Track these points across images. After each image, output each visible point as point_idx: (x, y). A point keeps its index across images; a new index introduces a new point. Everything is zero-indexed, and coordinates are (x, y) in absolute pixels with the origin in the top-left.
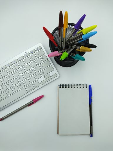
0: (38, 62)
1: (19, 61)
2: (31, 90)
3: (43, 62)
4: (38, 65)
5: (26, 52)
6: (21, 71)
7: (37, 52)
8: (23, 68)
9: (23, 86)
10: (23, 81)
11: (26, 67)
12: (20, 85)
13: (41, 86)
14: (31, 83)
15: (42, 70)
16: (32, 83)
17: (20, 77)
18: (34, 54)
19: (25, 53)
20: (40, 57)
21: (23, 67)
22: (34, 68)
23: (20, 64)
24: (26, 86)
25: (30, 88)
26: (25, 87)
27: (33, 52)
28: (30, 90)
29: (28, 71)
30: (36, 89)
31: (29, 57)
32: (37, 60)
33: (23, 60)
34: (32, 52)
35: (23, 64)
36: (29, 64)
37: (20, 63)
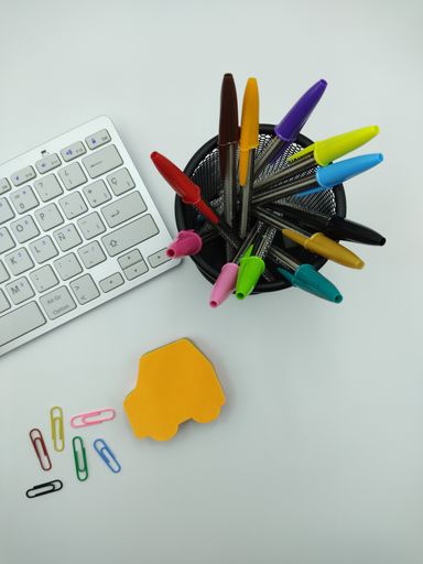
0: (91, 196)
1: (14, 189)
2: (59, 313)
3: (115, 198)
4: (91, 210)
5: (43, 152)
6: (20, 229)
7: (89, 152)
8: (29, 219)
9: (25, 292)
10: (26, 274)
11: (42, 216)
12: (16, 290)
13: (105, 297)
14: (62, 283)
15: (109, 230)
16: (67, 283)
17: (15, 255)
18: (79, 160)
19: (40, 157)
20: (104, 177)
21: (31, 212)
22: (74, 221)
23: (18, 202)
24: (38, 295)
25: (57, 305)
26: (36, 298)
27: (75, 154)
28: (58, 311)
29: (50, 233)
30: (81, 309)
31: (55, 171)
32: (90, 188)
33: (31, 183)
34: (70, 152)
35: (29, 201)
36: (56, 201)
37: (18, 197)
